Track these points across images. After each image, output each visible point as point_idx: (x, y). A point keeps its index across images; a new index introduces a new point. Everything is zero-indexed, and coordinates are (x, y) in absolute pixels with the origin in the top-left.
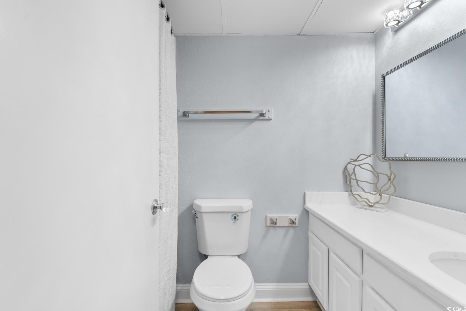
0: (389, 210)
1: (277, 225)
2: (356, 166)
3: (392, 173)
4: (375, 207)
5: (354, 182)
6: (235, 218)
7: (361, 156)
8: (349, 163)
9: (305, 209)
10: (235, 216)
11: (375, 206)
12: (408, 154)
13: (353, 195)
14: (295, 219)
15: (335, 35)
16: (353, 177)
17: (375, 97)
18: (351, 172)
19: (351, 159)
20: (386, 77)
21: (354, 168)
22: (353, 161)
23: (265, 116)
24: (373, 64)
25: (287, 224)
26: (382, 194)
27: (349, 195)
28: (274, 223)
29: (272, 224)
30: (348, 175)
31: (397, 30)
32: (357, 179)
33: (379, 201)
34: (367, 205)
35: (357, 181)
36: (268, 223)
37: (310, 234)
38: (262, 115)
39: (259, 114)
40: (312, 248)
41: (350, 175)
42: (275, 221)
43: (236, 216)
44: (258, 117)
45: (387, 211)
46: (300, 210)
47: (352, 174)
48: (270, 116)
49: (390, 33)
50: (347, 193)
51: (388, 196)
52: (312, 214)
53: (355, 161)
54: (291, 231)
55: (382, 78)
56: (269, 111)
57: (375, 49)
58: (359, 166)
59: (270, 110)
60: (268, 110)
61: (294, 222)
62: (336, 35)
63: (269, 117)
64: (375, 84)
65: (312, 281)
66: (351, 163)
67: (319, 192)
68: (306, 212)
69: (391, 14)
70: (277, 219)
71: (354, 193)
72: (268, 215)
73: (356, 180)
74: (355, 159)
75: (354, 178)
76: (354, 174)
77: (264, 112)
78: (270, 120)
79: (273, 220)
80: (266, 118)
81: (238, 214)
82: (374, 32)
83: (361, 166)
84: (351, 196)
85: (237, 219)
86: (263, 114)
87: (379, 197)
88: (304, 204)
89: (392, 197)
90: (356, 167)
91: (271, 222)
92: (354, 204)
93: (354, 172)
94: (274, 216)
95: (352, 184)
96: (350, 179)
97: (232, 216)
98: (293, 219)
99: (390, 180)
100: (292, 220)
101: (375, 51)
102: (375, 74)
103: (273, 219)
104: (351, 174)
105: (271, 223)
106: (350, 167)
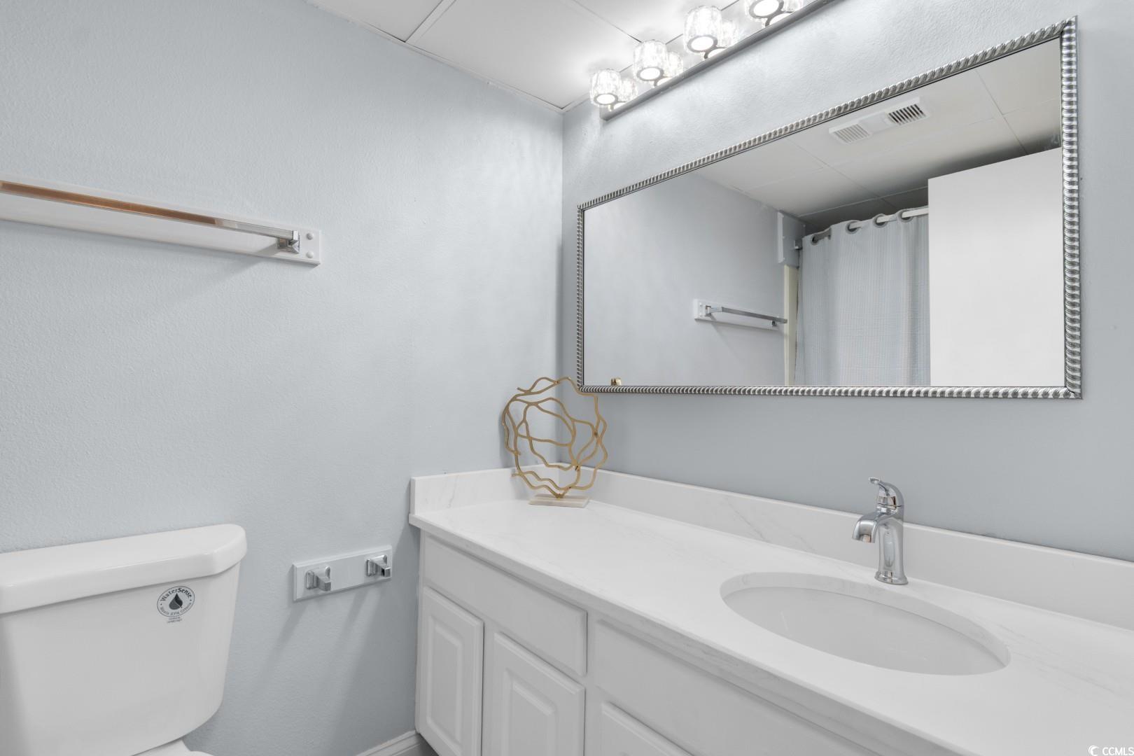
0: (591, 501)
1: (333, 588)
2: (530, 404)
3: (599, 418)
4: (568, 497)
5: (524, 444)
6: (177, 602)
7: (540, 382)
8: (514, 399)
9: (410, 525)
10: (177, 596)
11: (566, 494)
12: (619, 379)
13: (522, 474)
14: (385, 559)
15: (488, 83)
16: (522, 431)
17: (562, 252)
18: (517, 420)
19: (519, 389)
20: (586, 212)
21: (526, 408)
22: (523, 393)
23: (296, 249)
24: (559, 177)
25: (359, 578)
26: (582, 468)
27: (514, 475)
28: (318, 584)
29: (311, 590)
30: (511, 428)
31: (609, 118)
32: (533, 434)
33: (575, 483)
34: (550, 493)
35: (531, 439)
36: (300, 590)
37: (426, 593)
38: (286, 244)
39: (273, 241)
40: (430, 631)
41: (516, 428)
42: (324, 579)
43: (182, 596)
44: (270, 248)
45: (588, 502)
46: (397, 528)
47: (521, 424)
48: (312, 254)
49: (596, 119)
50: (508, 471)
51: (592, 470)
52: (432, 537)
53: (528, 392)
54: (373, 596)
55: (579, 212)
56: (309, 237)
57: (564, 147)
58: (536, 404)
59: (313, 235)
60: (305, 235)
61: (383, 571)
62: (490, 83)
63: (309, 256)
64: (561, 223)
65: (430, 721)
66: (518, 398)
67: (446, 475)
68: (414, 533)
69: (604, 77)
70: (329, 571)
71: (524, 468)
72: (298, 565)
73: (529, 440)
74: (527, 388)
75: (525, 434)
76: (524, 424)
77: (295, 238)
78: (314, 265)
79: (318, 578)
80: (301, 256)
81: (192, 586)
82: (562, 109)
83: (539, 405)
84: (518, 477)
85: (184, 605)
86: (291, 242)
87: (576, 473)
88: (409, 513)
89: (599, 471)
90: (530, 407)
91: (308, 586)
92: (521, 496)
93: (524, 420)
94: (317, 563)
95: (518, 449)
96: (516, 438)
97: (164, 599)
98: (378, 558)
99: (596, 434)
100: (377, 565)
101: (563, 152)
102: (563, 202)
103: (317, 572)
104: (517, 425)
105: (310, 588)
106: (517, 409)
